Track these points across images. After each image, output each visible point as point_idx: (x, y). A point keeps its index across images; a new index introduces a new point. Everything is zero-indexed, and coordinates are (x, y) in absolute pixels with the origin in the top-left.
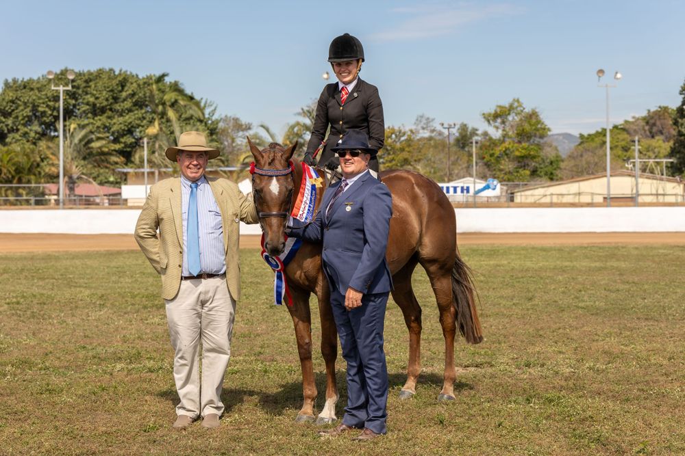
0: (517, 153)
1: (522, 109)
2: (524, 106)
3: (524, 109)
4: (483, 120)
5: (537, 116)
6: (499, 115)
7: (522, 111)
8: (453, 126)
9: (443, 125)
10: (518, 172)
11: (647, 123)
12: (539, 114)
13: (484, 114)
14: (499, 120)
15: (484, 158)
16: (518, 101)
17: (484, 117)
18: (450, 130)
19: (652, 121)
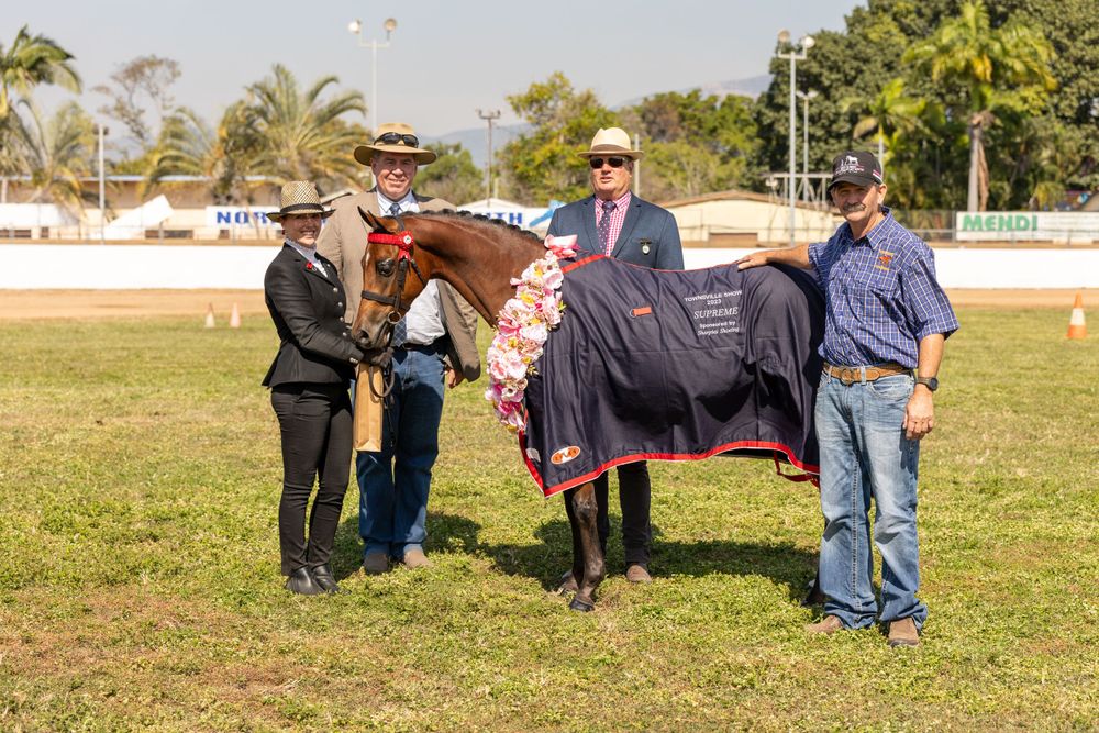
0: (572, 161)
1: (568, 89)
2: (572, 84)
3: (572, 89)
4: (511, 107)
5: (595, 101)
6: (534, 101)
7: (570, 93)
8: (496, 115)
9: (480, 112)
10: (571, 191)
11: (643, 117)
12: (597, 98)
13: (510, 98)
14: (535, 107)
15: (516, 167)
16: (560, 76)
17: (512, 103)
18: (493, 120)
19: (650, 117)
